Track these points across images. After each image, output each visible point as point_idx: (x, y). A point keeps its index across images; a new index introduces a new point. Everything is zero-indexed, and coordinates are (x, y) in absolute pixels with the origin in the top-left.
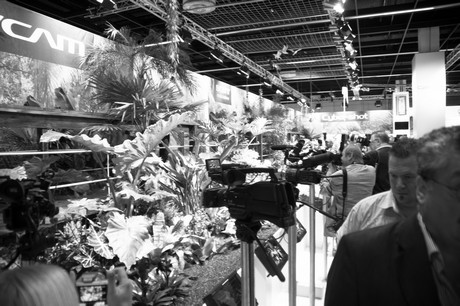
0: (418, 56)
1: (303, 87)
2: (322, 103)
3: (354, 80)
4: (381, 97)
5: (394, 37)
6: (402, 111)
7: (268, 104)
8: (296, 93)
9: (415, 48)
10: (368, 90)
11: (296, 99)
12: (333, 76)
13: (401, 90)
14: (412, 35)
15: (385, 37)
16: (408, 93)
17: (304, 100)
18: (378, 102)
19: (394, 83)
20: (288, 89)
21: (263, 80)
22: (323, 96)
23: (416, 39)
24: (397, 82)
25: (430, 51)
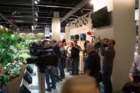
0: (54, 19)
1: (19, 25)
2: (24, 30)
3: (35, 24)
4: (41, 29)
5: (47, 13)
6: (47, 33)
7: (7, 29)
8: (16, 26)
9: (53, 16)
10: (39, 27)
11: (16, 29)
12: (28, 22)
13: (47, 28)
14: (52, 13)
15: (45, 12)
16: (49, 29)
17: (18, 29)
18: (41, 31)
19: (45, 25)
20: (14, 25)
22: (24, 28)
23: (53, 14)
24: (46, 25)
25: (57, 18)
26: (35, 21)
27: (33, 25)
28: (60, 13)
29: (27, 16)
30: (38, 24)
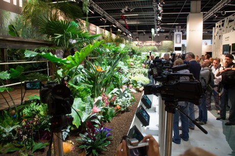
0: (190, 15)
1: (132, 28)
2: (139, 36)
3: (158, 25)
4: (168, 34)
5: (179, 4)
6: (178, 41)
7: (114, 36)
8: (127, 31)
9: (189, 10)
10: (164, 31)
11: (127, 34)
12: (146, 23)
13: (179, 31)
14: (188, 4)
15: (174, 4)
16: (181, 33)
17: (130, 35)
18: (167, 37)
19: (175, 27)
20: (123, 29)
21: (112, 24)
22: (139, 33)
23: (190, 6)
24: (177, 27)
25: (196, 12)
26: (157, 20)
27: (153, 27)
28: (203, 3)
29: (144, 14)
30: (161, 26)
